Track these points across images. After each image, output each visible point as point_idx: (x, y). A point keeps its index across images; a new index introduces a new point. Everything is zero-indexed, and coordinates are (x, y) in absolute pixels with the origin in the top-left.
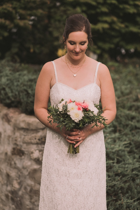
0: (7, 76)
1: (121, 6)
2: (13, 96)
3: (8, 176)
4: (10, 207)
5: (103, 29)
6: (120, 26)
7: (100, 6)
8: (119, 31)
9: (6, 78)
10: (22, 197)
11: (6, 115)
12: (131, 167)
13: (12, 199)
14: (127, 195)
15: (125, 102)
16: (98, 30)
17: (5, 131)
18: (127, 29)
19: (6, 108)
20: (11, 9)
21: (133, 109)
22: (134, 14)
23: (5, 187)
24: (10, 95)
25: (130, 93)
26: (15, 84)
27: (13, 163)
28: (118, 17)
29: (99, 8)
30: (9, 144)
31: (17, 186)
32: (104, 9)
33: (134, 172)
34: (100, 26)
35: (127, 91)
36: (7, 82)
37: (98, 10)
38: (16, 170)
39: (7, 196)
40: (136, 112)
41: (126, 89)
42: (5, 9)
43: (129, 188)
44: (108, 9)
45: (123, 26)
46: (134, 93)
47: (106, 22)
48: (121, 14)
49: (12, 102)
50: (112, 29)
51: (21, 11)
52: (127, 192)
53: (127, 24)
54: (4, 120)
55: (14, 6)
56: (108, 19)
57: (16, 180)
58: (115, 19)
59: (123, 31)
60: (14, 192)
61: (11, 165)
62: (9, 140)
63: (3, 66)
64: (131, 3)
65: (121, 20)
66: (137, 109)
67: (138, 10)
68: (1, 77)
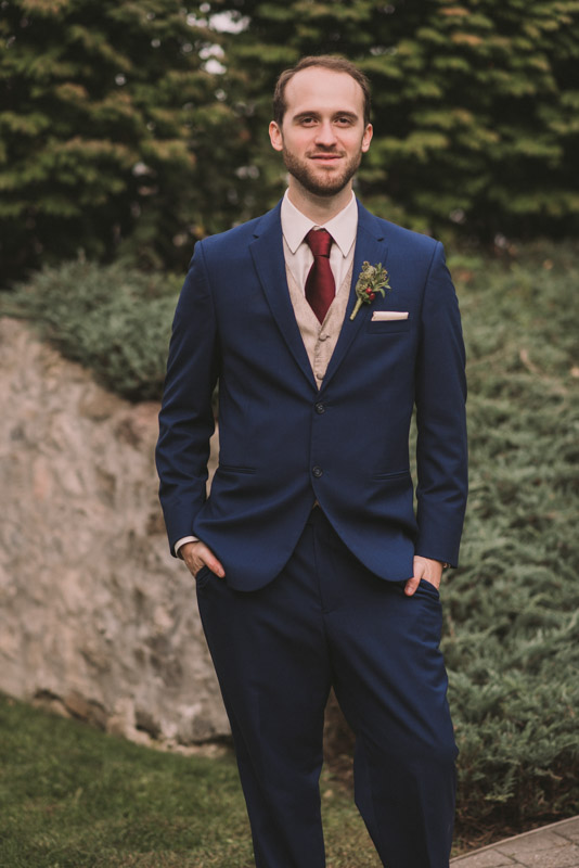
0: (125, 310)
1: (482, 76)
2: (143, 368)
3: (139, 596)
4: (148, 684)
5: (429, 151)
6: (483, 137)
7: (414, 80)
8: (483, 154)
9: (123, 318)
10: (181, 651)
11: (127, 424)
12: (482, 547)
13: (155, 662)
14: (469, 622)
15: (481, 375)
16: (413, 156)
17: (126, 470)
18: (508, 148)
19: (125, 404)
20: (128, 111)
21: (505, 392)
22: (526, 97)
23: (131, 630)
24: (136, 364)
25: (500, 345)
26: (150, 332)
27: (151, 557)
28: (475, 109)
29: (413, 86)
30: (138, 505)
31: (164, 621)
32: (430, 89)
33: (490, 561)
34: (417, 143)
35: (492, 342)
36: (127, 330)
37: (409, 93)
38: (161, 578)
39: (139, 655)
40: (512, 404)
41: (489, 336)
42: (112, 111)
43: (475, 605)
44: (440, 85)
45: (492, 137)
46: (511, 347)
47: (435, 129)
48: (487, 101)
49: (144, 386)
50: (457, 148)
51: (162, 114)
52: (469, 616)
53: (506, 130)
54: (122, 439)
55: (139, 98)
56: (442, 119)
57: (164, 605)
58: (466, 117)
59: (497, 154)
60: (158, 642)
61: (146, 563)
62: (137, 494)
63: (113, 283)
64: (517, 62)
65: (486, 120)
66: (516, 392)
67: (541, 85)
68: (108, 314)
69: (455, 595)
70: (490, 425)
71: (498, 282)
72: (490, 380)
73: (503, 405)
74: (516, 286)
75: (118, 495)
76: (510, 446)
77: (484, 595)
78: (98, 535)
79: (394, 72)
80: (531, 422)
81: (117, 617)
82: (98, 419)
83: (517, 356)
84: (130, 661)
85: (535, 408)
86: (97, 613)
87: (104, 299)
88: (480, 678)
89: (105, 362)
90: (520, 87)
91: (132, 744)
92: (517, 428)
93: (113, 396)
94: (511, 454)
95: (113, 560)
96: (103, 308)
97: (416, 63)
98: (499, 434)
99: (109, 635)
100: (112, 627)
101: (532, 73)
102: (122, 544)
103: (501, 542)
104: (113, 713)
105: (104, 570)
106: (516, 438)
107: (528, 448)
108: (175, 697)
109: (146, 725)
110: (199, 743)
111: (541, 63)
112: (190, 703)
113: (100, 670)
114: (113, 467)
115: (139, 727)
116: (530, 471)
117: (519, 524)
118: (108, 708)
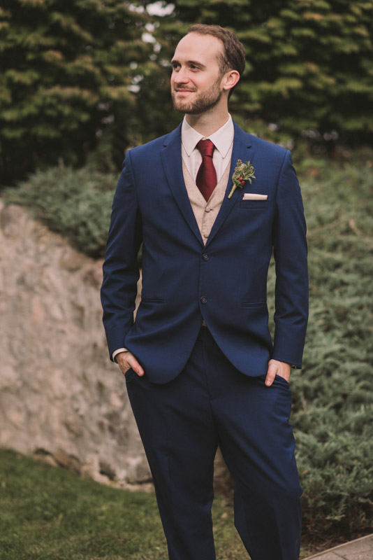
0: (89, 198)
1: (324, 41)
2: (101, 236)
3: (101, 386)
4: (107, 444)
5: (290, 90)
6: (325, 80)
7: (279, 44)
8: (325, 92)
9: (88, 203)
11: (91, 273)
12: (324, 351)
13: (111, 429)
14: (316, 401)
15: (324, 237)
16: (279, 94)
17: (90, 303)
18: (342, 88)
19: (90, 260)
20: (90, 67)
21: (340, 248)
22: (353, 54)
23: (96, 409)
24: (96, 233)
25: (337, 217)
28: (319, 62)
29: (278, 48)
31: (117, 403)
32: (289, 50)
33: (329, 360)
34: (282, 86)
35: (331, 215)
36: (90, 211)
37: (276, 53)
39: (101, 425)
40: (344, 255)
41: (329, 211)
42: (80, 68)
43: (320, 389)
44: (296, 47)
45: (331, 81)
46: (343, 218)
47: (294, 76)
48: (327, 57)
49: (101, 248)
50: (308, 88)
51: (113, 69)
52: (316, 396)
53: (341, 76)
54: (88, 283)
55: (98, 59)
56: (298, 69)
57: (116, 392)
58: (313, 68)
59: (335, 91)
60: (113, 416)
63: (81, 181)
64: (346, 31)
65: (327, 69)
66: (347, 248)
67: (362, 46)
68: (78, 202)
69: (306, 382)
70: (330, 270)
71: (336, 175)
72: (329, 240)
73: (338, 257)
74: (348, 178)
75: (86, 320)
76: (343, 283)
77: (325, 382)
78: (73, 346)
79: (265, 39)
80: (357, 267)
81: (86, 400)
82: (72, 270)
83: (348, 224)
84: (95, 429)
85: (360, 258)
86: (74, 398)
87: (75, 191)
88: (323, 438)
89: (76, 232)
90: (349, 47)
91: (97, 484)
92: (347, 271)
93: (82, 255)
94: (343, 288)
95: (84, 363)
96: (75, 197)
97: (280, 33)
98: (336, 275)
99: (82, 412)
100: (83, 407)
101: (356, 38)
102: (89, 352)
103: (336, 347)
104: (85, 463)
105: (78, 370)
106: (347, 278)
107: (354, 284)
108: (124, 452)
109: (107, 471)
110: (140, 483)
111: (362, 31)
112: (134, 456)
113: (77, 435)
114: (82, 302)
115: (102, 473)
116: (356, 300)
117: (349, 335)
118: (82, 460)
